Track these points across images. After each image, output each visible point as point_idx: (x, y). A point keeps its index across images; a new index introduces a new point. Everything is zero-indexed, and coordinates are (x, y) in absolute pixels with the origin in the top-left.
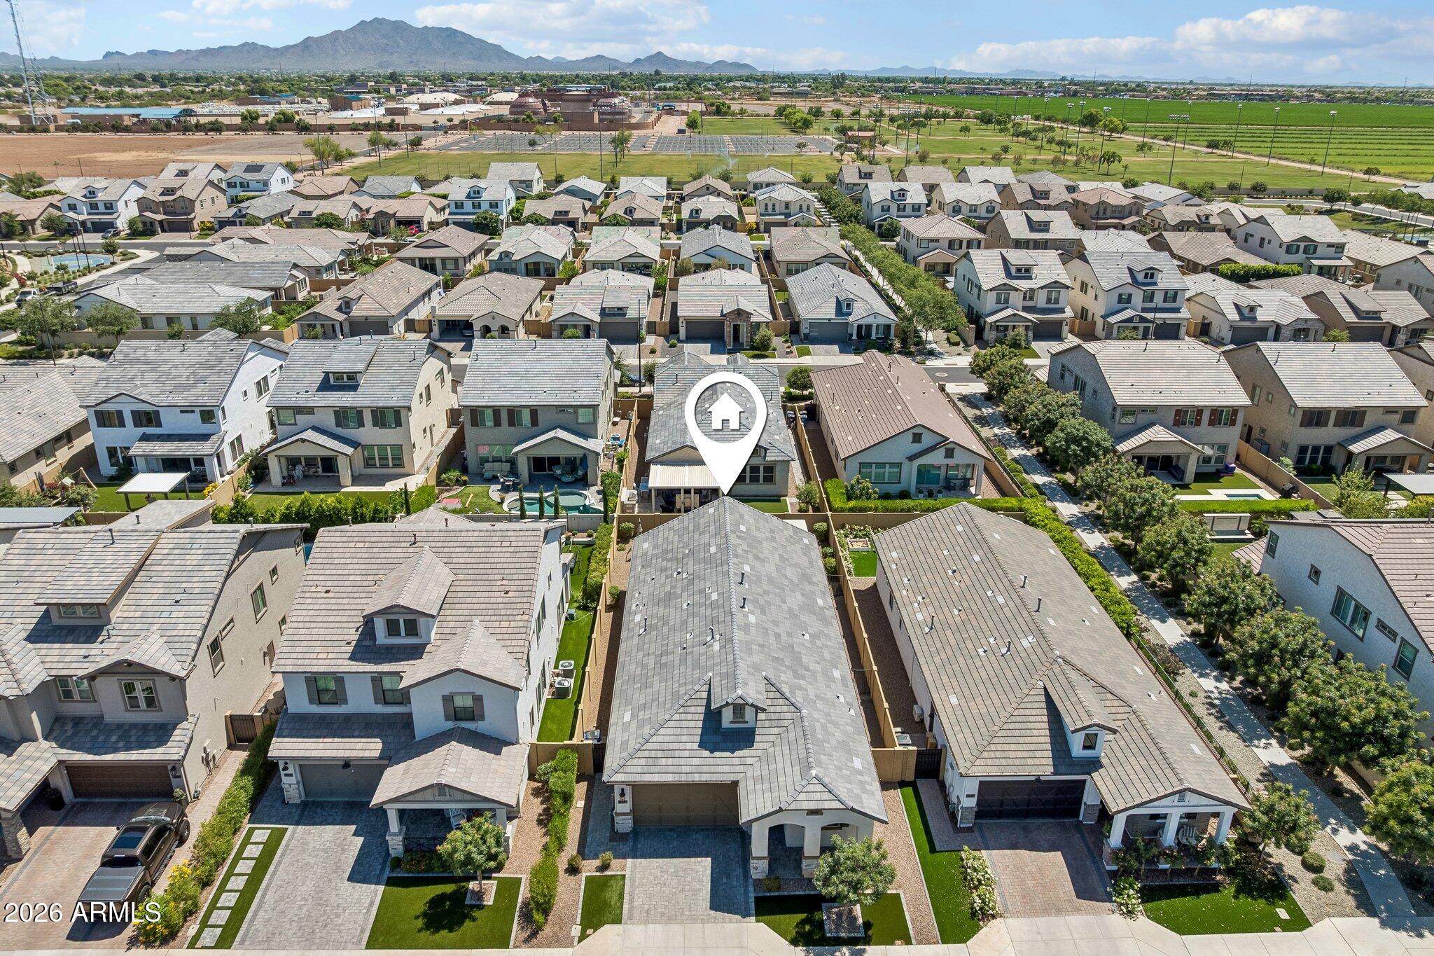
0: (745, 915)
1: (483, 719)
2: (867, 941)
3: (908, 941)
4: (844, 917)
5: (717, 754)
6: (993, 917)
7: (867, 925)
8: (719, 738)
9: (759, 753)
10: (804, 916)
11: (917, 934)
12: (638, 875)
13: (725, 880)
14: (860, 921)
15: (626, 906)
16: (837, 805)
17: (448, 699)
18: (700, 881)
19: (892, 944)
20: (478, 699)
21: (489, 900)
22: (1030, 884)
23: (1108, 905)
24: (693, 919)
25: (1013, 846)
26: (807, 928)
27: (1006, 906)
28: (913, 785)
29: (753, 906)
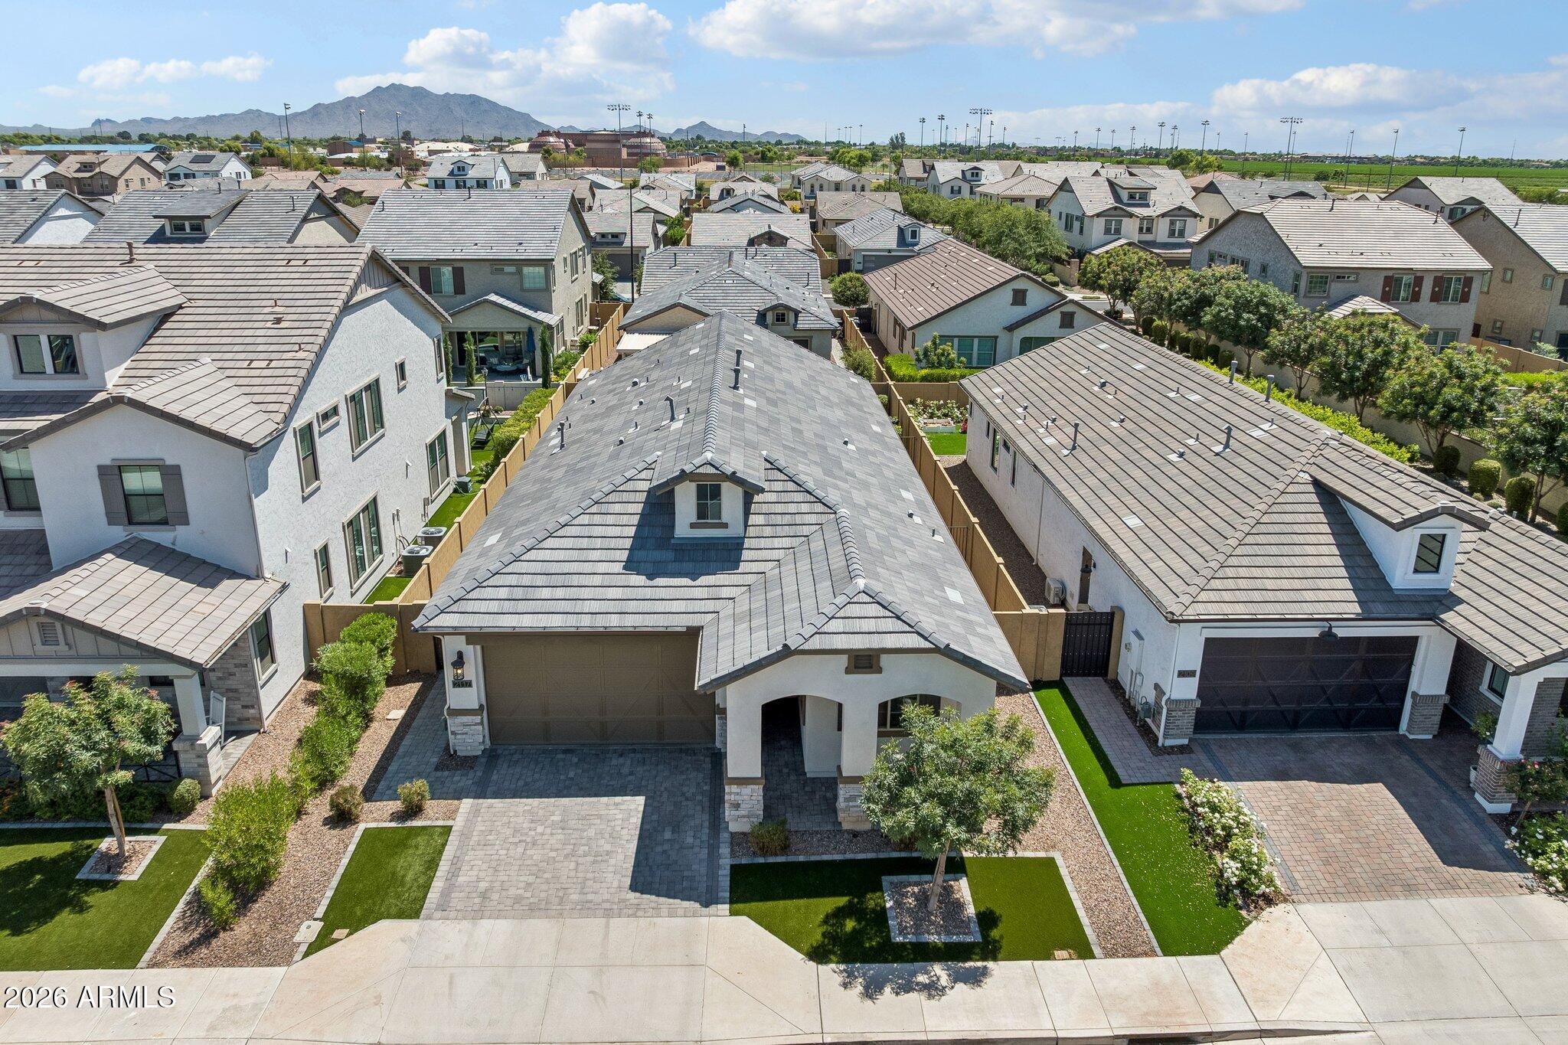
0: (708, 900)
1: (184, 520)
2: (990, 950)
3: (1084, 952)
4: (933, 904)
5: (660, 581)
6: (1269, 901)
7: (987, 920)
8: (669, 555)
9: (749, 579)
10: (842, 901)
11: (1102, 934)
12: (480, 827)
13: (668, 835)
14: (971, 910)
15: (438, 885)
16: (913, 641)
17: (111, 474)
18: (614, 837)
19: (1048, 956)
20: (172, 474)
21: (133, 873)
22: (1335, 839)
23: (1515, 877)
24: (587, 909)
25: (1282, 775)
26: (850, 925)
27: (1292, 881)
28: (1059, 685)
29: (725, 882)
